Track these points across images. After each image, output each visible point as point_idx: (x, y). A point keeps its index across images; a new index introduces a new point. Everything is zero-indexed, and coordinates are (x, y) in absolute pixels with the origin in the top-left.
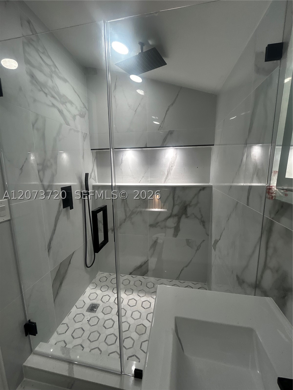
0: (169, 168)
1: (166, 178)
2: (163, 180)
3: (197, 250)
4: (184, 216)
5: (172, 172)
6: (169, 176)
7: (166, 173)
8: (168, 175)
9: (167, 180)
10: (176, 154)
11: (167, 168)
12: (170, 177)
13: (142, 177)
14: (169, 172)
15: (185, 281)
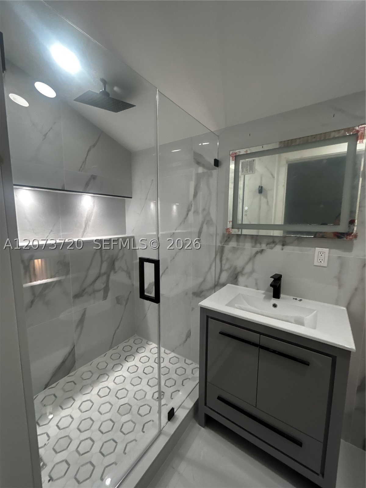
0: (87, 218)
1: (84, 231)
2: (80, 234)
3: (126, 304)
4: (112, 273)
5: (91, 223)
6: (87, 228)
7: (84, 226)
8: (85, 227)
9: (85, 234)
10: (94, 203)
11: (84, 219)
12: (89, 229)
13: (50, 231)
14: (87, 224)
15: (118, 346)
